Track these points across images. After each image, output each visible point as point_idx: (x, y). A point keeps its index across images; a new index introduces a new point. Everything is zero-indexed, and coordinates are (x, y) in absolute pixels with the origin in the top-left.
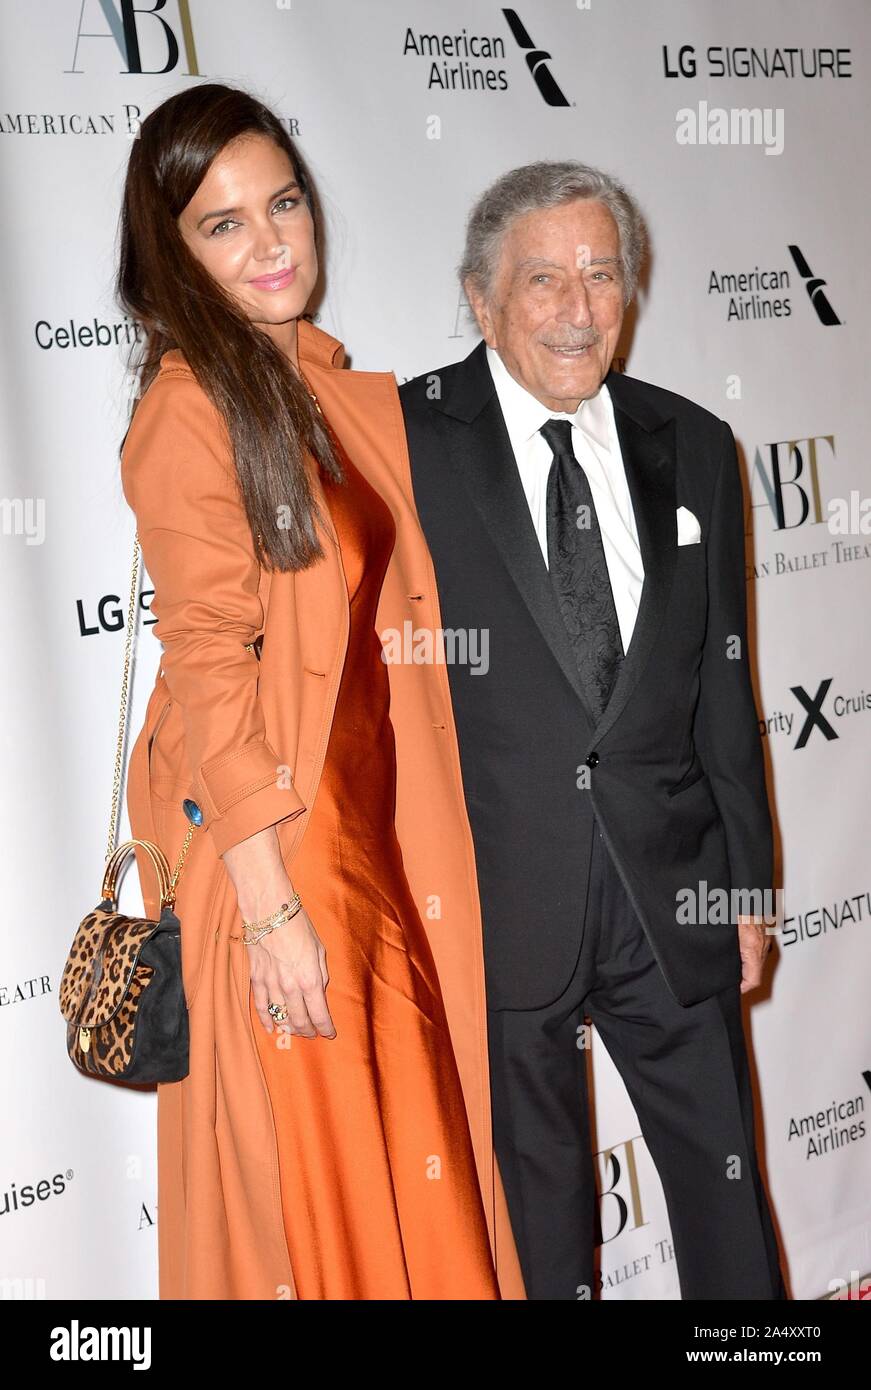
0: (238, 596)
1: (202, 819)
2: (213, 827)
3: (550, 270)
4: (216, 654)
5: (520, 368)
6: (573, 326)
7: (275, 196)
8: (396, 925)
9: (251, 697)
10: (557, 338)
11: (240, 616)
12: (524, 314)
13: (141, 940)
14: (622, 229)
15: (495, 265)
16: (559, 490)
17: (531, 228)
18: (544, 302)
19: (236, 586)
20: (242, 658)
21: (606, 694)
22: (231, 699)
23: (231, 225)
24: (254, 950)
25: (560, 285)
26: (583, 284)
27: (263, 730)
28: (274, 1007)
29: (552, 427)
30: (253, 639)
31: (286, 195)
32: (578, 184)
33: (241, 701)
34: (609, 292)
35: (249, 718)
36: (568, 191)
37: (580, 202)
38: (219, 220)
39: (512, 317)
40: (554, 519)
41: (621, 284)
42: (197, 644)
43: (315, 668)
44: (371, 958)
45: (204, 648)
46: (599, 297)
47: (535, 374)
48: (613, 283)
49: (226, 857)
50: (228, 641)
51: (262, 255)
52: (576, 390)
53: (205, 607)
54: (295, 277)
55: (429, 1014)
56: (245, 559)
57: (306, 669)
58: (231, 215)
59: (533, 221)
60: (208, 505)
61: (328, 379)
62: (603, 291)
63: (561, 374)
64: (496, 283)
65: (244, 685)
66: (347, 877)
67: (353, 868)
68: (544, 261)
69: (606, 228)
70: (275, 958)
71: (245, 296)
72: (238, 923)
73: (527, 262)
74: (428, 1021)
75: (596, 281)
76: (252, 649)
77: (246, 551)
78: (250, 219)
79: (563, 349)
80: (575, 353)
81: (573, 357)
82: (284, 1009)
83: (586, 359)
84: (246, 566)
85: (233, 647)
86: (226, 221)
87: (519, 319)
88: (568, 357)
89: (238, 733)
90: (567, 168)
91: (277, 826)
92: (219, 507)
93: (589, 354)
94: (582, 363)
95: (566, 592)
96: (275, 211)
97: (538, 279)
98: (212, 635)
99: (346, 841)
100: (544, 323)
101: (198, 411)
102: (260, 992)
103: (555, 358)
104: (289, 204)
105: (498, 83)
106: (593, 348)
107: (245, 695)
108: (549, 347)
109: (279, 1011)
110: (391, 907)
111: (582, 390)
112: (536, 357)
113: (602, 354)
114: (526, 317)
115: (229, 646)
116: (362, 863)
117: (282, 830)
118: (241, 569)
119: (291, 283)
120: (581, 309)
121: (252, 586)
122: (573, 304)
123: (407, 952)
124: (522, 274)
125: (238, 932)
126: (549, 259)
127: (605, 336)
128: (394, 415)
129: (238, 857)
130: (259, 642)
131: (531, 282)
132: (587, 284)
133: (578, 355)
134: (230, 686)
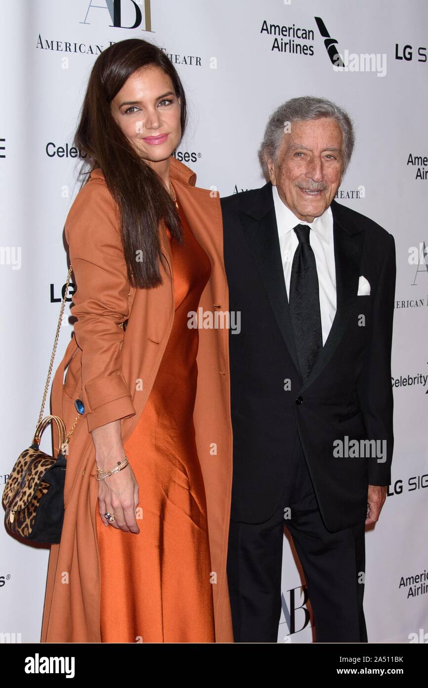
0: (115, 298)
1: (84, 412)
2: (88, 416)
3: (304, 151)
4: (101, 327)
5: (286, 197)
6: (313, 180)
7: (160, 98)
8: (184, 475)
9: (115, 351)
10: (304, 185)
11: (115, 309)
12: (289, 171)
13: (45, 470)
14: (344, 135)
15: (278, 144)
16: (300, 260)
17: (298, 128)
18: (300, 166)
19: (115, 293)
20: (114, 330)
21: (311, 367)
22: (104, 352)
23: (135, 110)
24: (101, 483)
25: (309, 159)
26: (321, 159)
27: (120, 369)
28: (108, 515)
29: (299, 228)
30: (123, 320)
31: (165, 98)
32: (323, 110)
33: (110, 353)
34: (334, 165)
35: (112, 363)
36: (317, 113)
37: (323, 119)
38: (129, 106)
39: (284, 171)
40: (296, 275)
41: (341, 161)
42: (91, 320)
43: (154, 339)
44: (167, 491)
45: (95, 323)
46: (328, 167)
47: (293, 201)
48: (336, 161)
49: (93, 433)
50: (107, 321)
51: (149, 126)
52: (312, 212)
53: (97, 302)
54: (166, 139)
55: (197, 523)
56: (123, 280)
57: (148, 339)
58: (135, 104)
59: (298, 126)
60: (106, 249)
61: (186, 190)
62: (330, 165)
63: (305, 203)
64: (278, 153)
65: (113, 344)
66: (158, 449)
67: (162, 445)
68: (302, 146)
69: (335, 133)
70: (111, 489)
71: (139, 145)
72: (95, 469)
73: (293, 146)
74: (196, 526)
75: (328, 159)
76: (121, 326)
77: (123, 275)
78: (145, 108)
79: (308, 191)
80: (313, 193)
81: (312, 195)
82: (113, 516)
83: (319, 197)
84: (121, 283)
85: (109, 324)
86: (133, 107)
87: (287, 173)
88: (310, 195)
89: (106, 369)
90: (320, 101)
91: (122, 420)
92: (111, 251)
93: (320, 195)
94: (316, 199)
95: (297, 313)
96: (160, 105)
97: (298, 154)
98: (99, 317)
99: (160, 431)
100: (299, 177)
101: (106, 201)
102: (102, 505)
103: (303, 195)
104: (167, 103)
105: (309, 52)
106: (323, 192)
107: (112, 350)
108: (301, 189)
109: (110, 517)
110: (183, 465)
111: (315, 212)
112: (294, 193)
113: (328, 195)
114: (291, 172)
115: (108, 323)
116: (168, 442)
117: (124, 422)
118: (119, 284)
119: (164, 142)
120: (318, 172)
121: (124, 293)
122: (314, 169)
123: (189, 490)
124: (291, 151)
125: (94, 473)
126: (304, 145)
127: (330, 187)
128: (218, 213)
129: (98, 434)
130: (126, 323)
131: (294, 155)
132: (323, 160)
133: (315, 194)
134: (106, 345)
